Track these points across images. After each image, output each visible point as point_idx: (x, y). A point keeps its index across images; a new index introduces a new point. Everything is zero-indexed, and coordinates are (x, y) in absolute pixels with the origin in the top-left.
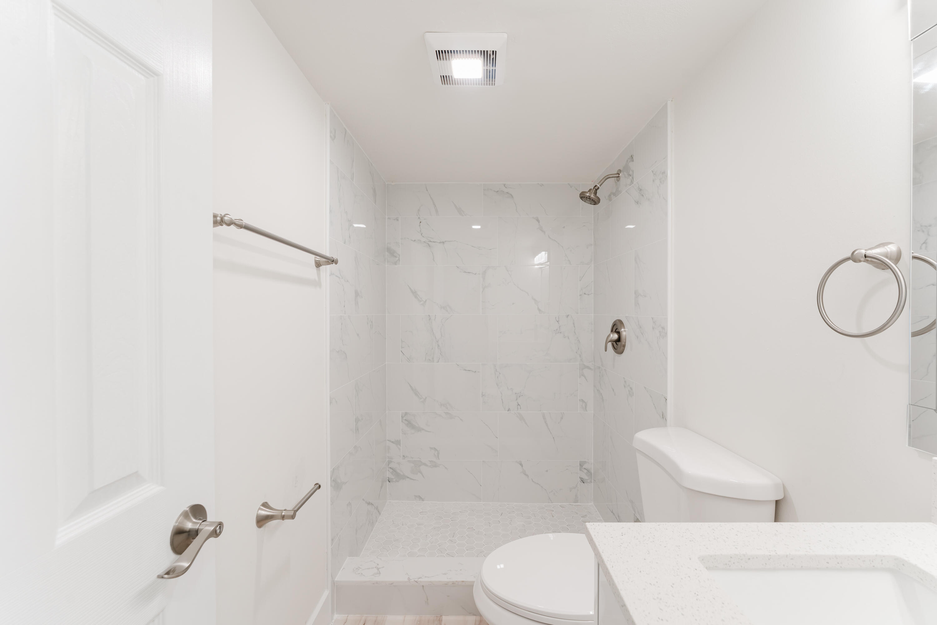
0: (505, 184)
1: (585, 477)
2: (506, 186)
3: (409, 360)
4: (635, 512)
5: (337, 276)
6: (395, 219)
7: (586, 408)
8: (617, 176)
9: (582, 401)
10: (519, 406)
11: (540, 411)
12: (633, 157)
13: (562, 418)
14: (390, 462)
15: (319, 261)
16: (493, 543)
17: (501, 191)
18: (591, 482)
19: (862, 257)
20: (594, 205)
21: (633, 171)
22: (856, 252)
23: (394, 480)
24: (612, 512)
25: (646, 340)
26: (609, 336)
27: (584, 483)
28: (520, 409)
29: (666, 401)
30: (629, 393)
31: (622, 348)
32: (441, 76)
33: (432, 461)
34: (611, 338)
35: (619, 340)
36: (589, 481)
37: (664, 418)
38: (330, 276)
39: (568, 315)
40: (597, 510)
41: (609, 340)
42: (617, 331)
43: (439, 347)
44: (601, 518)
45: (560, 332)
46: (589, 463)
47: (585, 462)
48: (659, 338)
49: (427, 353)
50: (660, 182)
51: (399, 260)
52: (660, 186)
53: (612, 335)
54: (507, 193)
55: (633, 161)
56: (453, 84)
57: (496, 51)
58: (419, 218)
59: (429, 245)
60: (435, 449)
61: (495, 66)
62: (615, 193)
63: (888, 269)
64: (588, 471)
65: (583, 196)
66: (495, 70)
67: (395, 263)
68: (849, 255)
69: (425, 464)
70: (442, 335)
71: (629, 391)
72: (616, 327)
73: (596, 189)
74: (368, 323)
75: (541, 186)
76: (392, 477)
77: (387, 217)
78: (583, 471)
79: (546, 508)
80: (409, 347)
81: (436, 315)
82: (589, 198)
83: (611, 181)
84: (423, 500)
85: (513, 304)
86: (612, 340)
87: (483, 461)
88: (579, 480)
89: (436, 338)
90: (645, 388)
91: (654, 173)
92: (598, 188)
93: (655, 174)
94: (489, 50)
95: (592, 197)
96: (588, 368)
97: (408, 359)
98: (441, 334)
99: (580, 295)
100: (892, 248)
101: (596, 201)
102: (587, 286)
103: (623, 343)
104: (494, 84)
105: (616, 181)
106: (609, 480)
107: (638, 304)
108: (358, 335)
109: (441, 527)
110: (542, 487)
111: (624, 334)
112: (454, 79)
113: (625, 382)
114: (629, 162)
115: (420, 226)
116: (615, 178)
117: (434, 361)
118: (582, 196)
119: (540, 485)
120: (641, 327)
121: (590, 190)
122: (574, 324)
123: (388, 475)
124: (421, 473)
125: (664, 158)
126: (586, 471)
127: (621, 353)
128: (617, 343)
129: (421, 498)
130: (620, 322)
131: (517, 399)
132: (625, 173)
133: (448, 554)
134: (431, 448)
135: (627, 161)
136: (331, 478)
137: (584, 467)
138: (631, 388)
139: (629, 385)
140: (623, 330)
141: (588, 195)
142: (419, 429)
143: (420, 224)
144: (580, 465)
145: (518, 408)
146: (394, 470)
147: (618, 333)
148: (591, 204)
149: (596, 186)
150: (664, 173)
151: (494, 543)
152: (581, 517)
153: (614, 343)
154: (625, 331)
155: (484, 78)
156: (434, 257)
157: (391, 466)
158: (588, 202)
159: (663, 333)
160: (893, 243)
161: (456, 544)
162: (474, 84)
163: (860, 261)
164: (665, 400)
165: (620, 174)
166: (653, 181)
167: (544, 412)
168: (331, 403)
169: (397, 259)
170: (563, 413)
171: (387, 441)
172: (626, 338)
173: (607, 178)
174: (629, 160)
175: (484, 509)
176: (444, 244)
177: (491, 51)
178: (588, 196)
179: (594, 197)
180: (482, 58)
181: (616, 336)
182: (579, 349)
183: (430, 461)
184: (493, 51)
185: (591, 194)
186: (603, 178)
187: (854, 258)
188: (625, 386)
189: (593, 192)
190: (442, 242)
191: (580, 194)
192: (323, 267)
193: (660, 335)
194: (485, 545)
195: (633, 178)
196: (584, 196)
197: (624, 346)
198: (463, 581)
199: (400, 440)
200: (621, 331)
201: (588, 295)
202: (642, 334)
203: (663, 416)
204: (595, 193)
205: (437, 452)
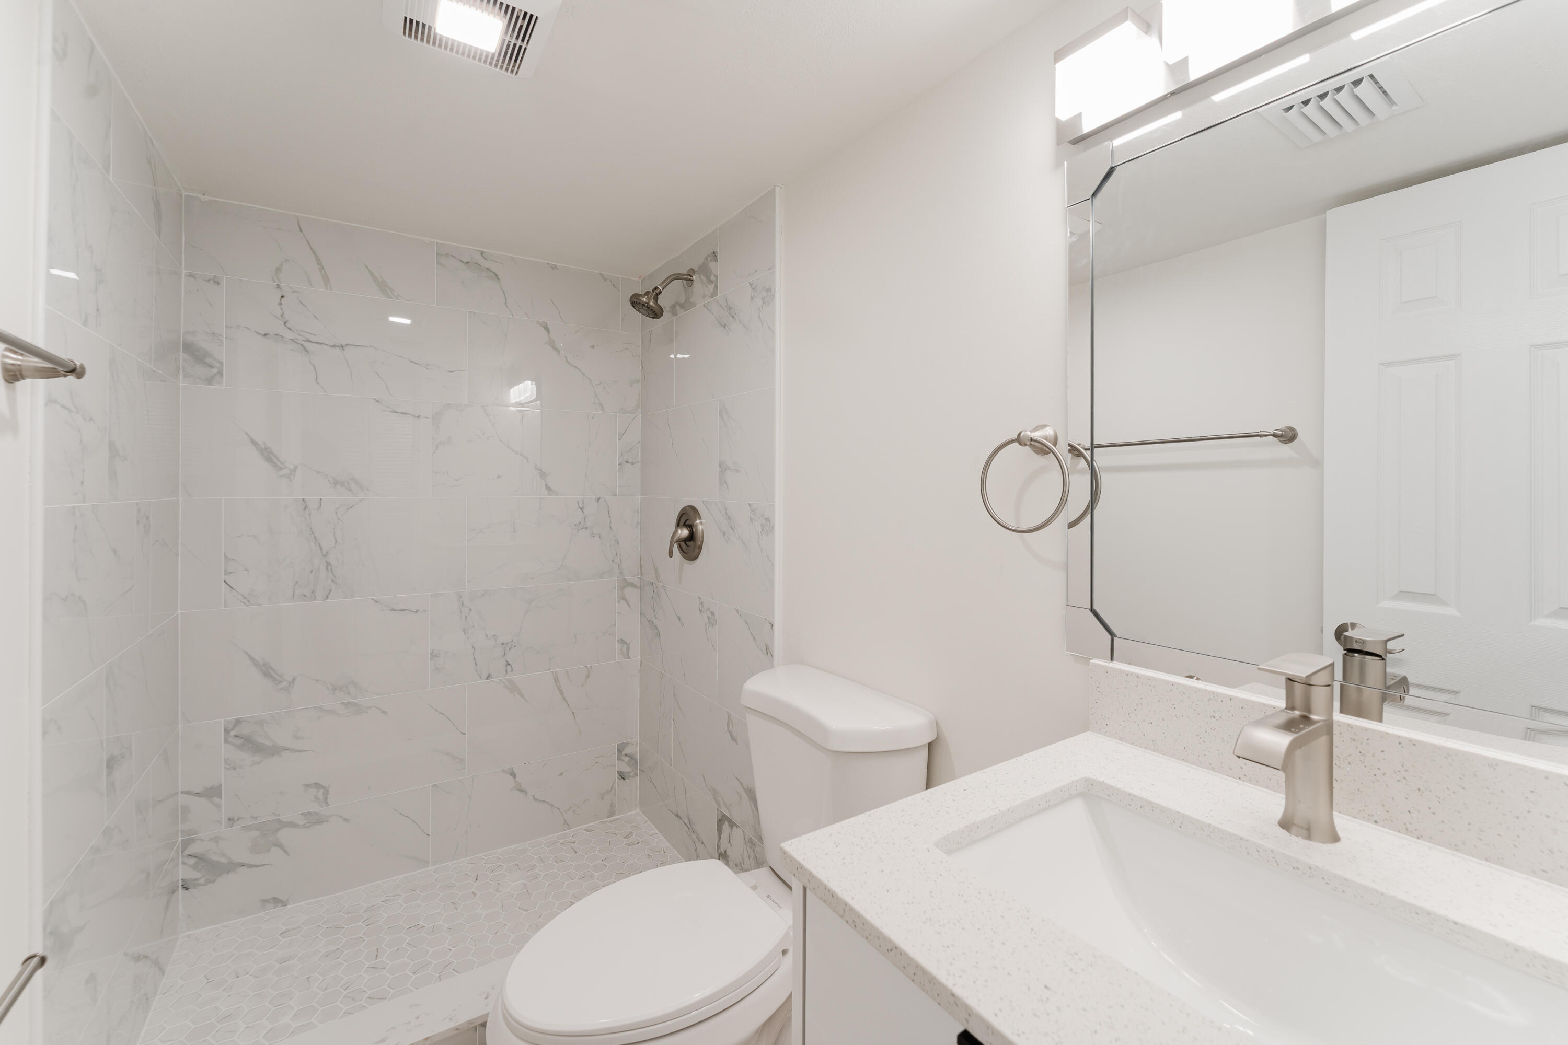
0: (483, 252)
1: (626, 769)
2: (485, 257)
3: (249, 602)
4: (719, 805)
5: (63, 407)
6: (209, 280)
7: (628, 652)
8: (688, 278)
9: (622, 641)
10: (508, 666)
11: (550, 669)
12: (716, 254)
13: (588, 676)
14: (186, 844)
15: (19, 365)
16: (470, 939)
17: (475, 263)
18: (636, 775)
19: (1028, 440)
20: (652, 318)
21: (716, 277)
22: (1022, 434)
23: (202, 881)
24: (677, 815)
25: (739, 538)
26: (675, 533)
27: (624, 779)
28: (512, 671)
29: (772, 628)
30: (709, 621)
31: (697, 550)
32: (406, 18)
33: (309, 813)
34: (680, 536)
35: (691, 537)
36: (632, 774)
37: (769, 654)
38: (46, 405)
39: (599, 498)
40: (647, 819)
41: (676, 538)
42: (686, 524)
43: (329, 568)
44: (656, 831)
45: (585, 527)
46: (632, 744)
47: (626, 744)
48: (760, 534)
49: (297, 582)
50: (764, 303)
51: (220, 373)
52: (763, 308)
53: (680, 532)
54: (487, 269)
55: (716, 260)
56: (428, 42)
57: (537, 18)
58: (278, 287)
59: (304, 348)
60: (317, 785)
61: (528, 43)
62: (686, 305)
63: (1048, 453)
64: (631, 758)
65: (635, 302)
66: (525, 48)
67: (210, 381)
68: (1015, 436)
69: (292, 825)
70: (336, 542)
71: (708, 617)
72: (687, 517)
73: (656, 293)
74: (138, 522)
75: (553, 268)
76: (193, 874)
77: (184, 271)
78: (623, 761)
79: (561, 841)
80: (246, 570)
81: (321, 499)
82: (647, 307)
83: (677, 284)
84: (284, 904)
85: (499, 477)
86: (680, 539)
87: (434, 786)
88: (617, 775)
89: (321, 549)
90: (737, 611)
91: (753, 287)
92: (660, 292)
93: (754, 289)
94: (518, 8)
95: (652, 306)
96: (632, 585)
97: (245, 598)
98: (336, 539)
99: (620, 464)
100: (1049, 432)
101: (657, 312)
102: (631, 449)
103: (699, 543)
104: (517, 72)
105: (686, 286)
106: (671, 765)
107: (725, 482)
108: (115, 552)
109: (341, 947)
110: (552, 805)
111: (701, 528)
112: (435, 32)
113: (702, 603)
114: (709, 260)
115: (280, 304)
116: (685, 281)
117: (315, 597)
118: (635, 300)
119: (548, 803)
120: (729, 518)
121: (647, 293)
122: (609, 514)
123: (183, 872)
124: (281, 846)
125: (770, 269)
126: (627, 759)
127: (694, 558)
128: (687, 543)
129: (277, 901)
130: (693, 509)
131: (505, 654)
132: (702, 277)
133: (370, 998)
134: (307, 786)
135: (706, 258)
136: (45, 928)
137: (624, 752)
138: (712, 613)
139: (709, 609)
140: (698, 521)
141: (644, 300)
142: (274, 751)
143: (281, 300)
144: (619, 751)
145: (506, 671)
146: (200, 859)
147: (690, 527)
148: (648, 316)
149: (656, 288)
150: (769, 290)
151: (472, 939)
152: (624, 838)
153: (683, 544)
154: (701, 523)
155: (499, 55)
156: (317, 376)
157: (192, 849)
158: (644, 312)
159: (767, 526)
160: (1049, 426)
161: (386, 970)
162: (469, 56)
163: (1026, 445)
164: (770, 626)
165: (694, 277)
166: (752, 298)
167: (556, 670)
168: (45, 733)
169: (215, 371)
170: (591, 666)
171: (180, 794)
172: (703, 537)
173: (675, 277)
174: (709, 258)
175: (436, 879)
176: (343, 350)
177: (521, 10)
178: (646, 303)
179: (654, 305)
180: (505, 17)
181: (685, 532)
182: (617, 555)
183: (305, 815)
184: (526, 14)
185: (649, 299)
186: (667, 278)
187: (1019, 440)
188: (700, 611)
189: (653, 297)
190: (339, 346)
191: (631, 298)
192: (28, 382)
193: (763, 530)
194: (451, 948)
195: (716, 287)
196: (638, 301)
197: (700, 548)
198: (427, 1039)
199: (221, 785)
200: (697, 524)
201: (633, 464)
202: (732, 528)
203: (768, 651)
204: (656, 299)
205: (322, 791)
